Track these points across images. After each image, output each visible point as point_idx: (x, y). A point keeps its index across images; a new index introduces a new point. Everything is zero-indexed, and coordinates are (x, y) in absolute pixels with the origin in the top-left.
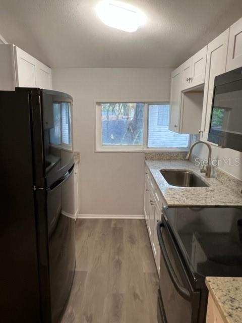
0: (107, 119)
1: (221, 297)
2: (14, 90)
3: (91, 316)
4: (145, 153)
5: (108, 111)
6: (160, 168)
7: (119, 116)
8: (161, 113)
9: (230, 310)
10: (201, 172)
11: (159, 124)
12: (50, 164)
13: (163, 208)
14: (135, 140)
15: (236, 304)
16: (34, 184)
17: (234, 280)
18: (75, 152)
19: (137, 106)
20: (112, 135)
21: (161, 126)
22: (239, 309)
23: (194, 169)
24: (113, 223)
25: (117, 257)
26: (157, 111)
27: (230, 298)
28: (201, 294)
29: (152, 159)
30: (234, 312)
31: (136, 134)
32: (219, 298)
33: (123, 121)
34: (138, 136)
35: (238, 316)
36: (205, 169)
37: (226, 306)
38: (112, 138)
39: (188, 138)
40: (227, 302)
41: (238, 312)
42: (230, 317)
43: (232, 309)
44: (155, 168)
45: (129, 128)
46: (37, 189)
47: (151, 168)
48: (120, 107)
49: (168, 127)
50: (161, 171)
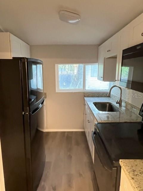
0: (61, 74)
1: (128, 169)
2: (12, 59)
3: (55, 187)
4: (84, 93)
5: (62, 69)
6: (93, 101)
7: (68, 72)
8: (93, 70)
9: (133, 176)
10: (116, 103)
11: (92, 76)
12: (31, 100)
13: (95, 124)
14: (78, 86)
15: (136, 173)
16: (23, 111)
17: (135, 161)
18: (44, 93)
19: (79, 66)
20: (64, 83)
21: (93, 77)
22: (138, 175)
23: (112, 102)
24: (66, 134)
25: (69, 153)
26: (91, 69)
27: (132, 170)
28: (117, 169)
29: (88, 96)
30: (135, 177)
31: (79, 82)
32: (127, 170)
33: (71, 75)
34: (80, 84)
35: (137, 179)
36: (119, 101)
37: (130, 174)
38: (65, 85)
39: (108, 84)
40: (131, 172)
41: (137, 177)
42: (133, 180)
43: (134, 175)
44: (90, 101)
45: (74, 79)
46: (24, 113)
47: (88, 102)
48: (69, 66)
49: (97, 78)
50: (94, 103)
